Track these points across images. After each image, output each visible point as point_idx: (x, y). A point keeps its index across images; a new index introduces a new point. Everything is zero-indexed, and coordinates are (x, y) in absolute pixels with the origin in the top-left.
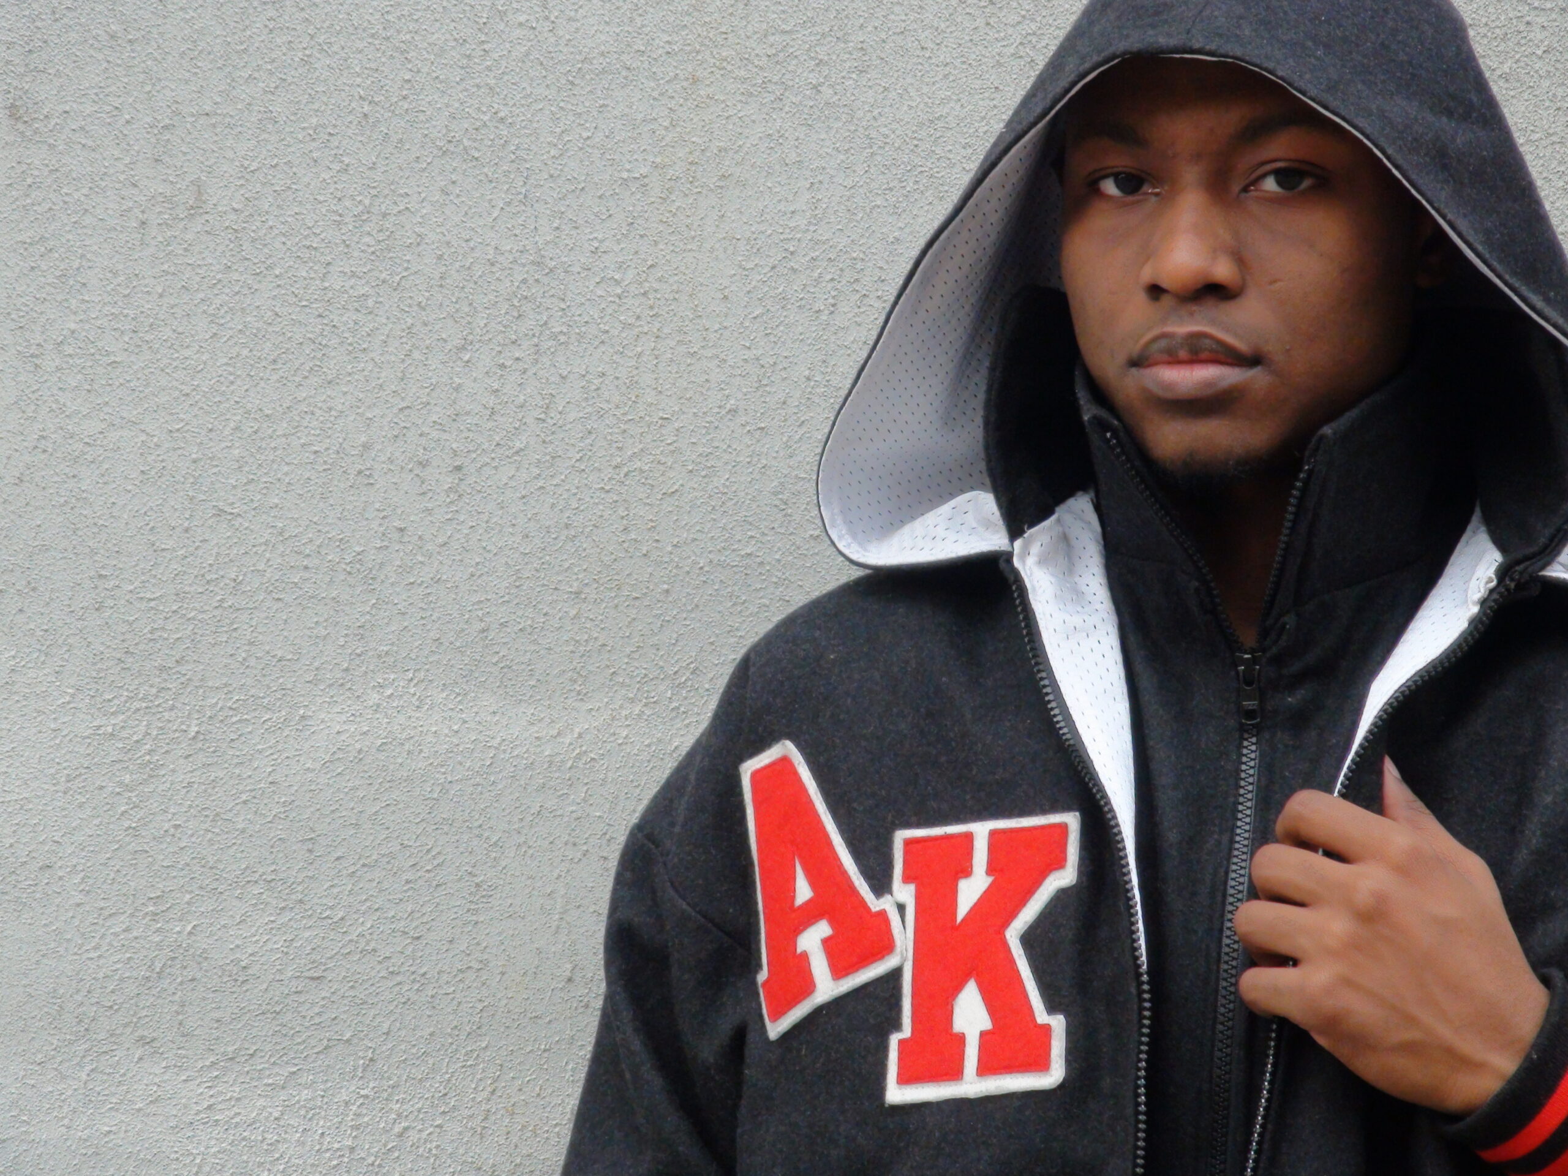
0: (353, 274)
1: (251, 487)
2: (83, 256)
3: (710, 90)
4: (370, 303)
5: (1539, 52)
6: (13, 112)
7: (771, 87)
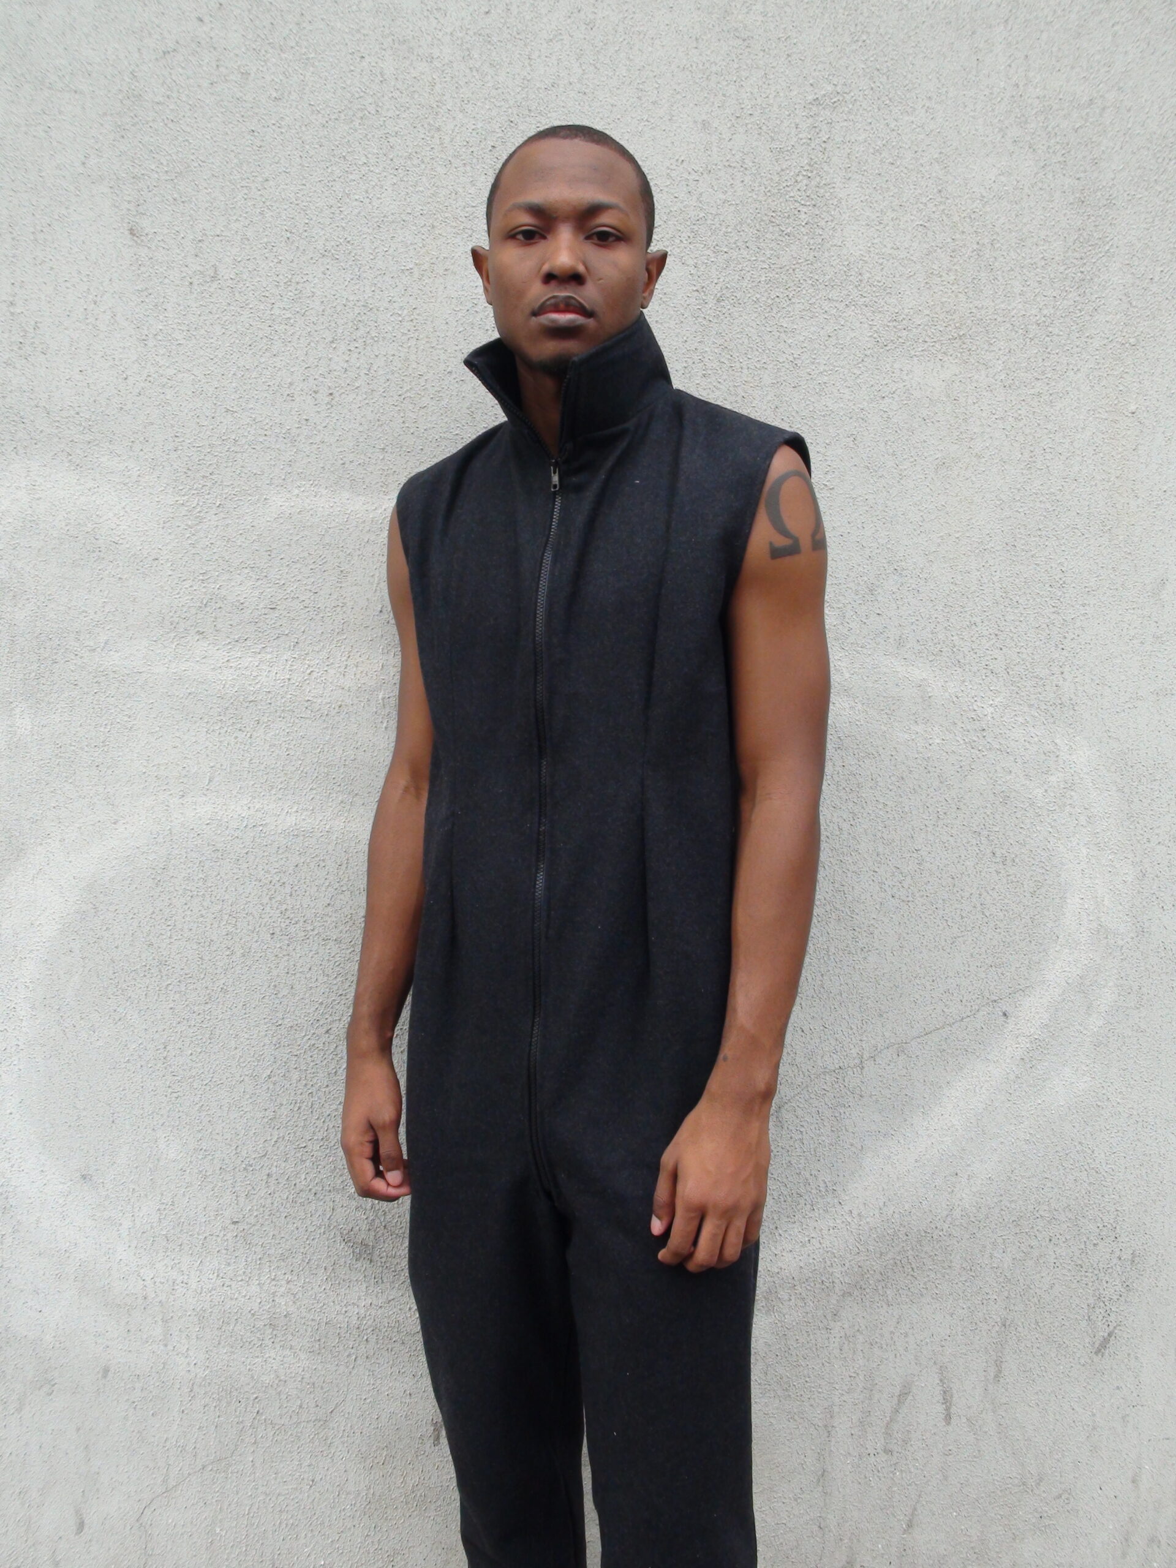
0: (284, 309)
1: (241, 400)
2: (164, 297)
3: (440, 232)
4: (292, 321)
5: (803, 224)
6: (132, 232)
7: (466, 231)
